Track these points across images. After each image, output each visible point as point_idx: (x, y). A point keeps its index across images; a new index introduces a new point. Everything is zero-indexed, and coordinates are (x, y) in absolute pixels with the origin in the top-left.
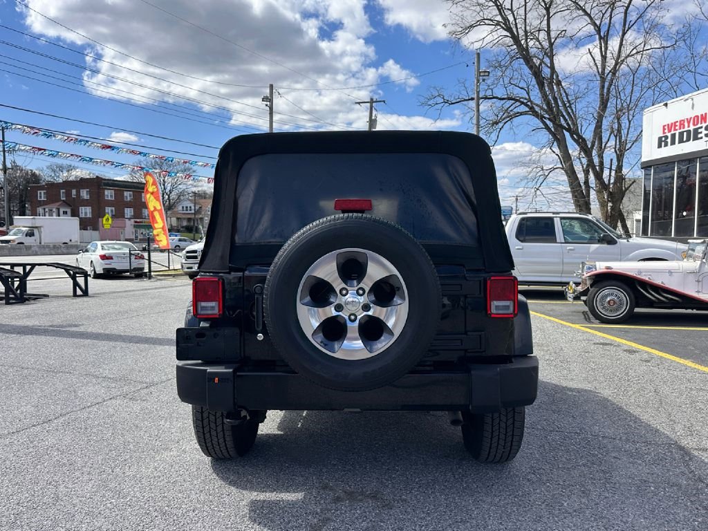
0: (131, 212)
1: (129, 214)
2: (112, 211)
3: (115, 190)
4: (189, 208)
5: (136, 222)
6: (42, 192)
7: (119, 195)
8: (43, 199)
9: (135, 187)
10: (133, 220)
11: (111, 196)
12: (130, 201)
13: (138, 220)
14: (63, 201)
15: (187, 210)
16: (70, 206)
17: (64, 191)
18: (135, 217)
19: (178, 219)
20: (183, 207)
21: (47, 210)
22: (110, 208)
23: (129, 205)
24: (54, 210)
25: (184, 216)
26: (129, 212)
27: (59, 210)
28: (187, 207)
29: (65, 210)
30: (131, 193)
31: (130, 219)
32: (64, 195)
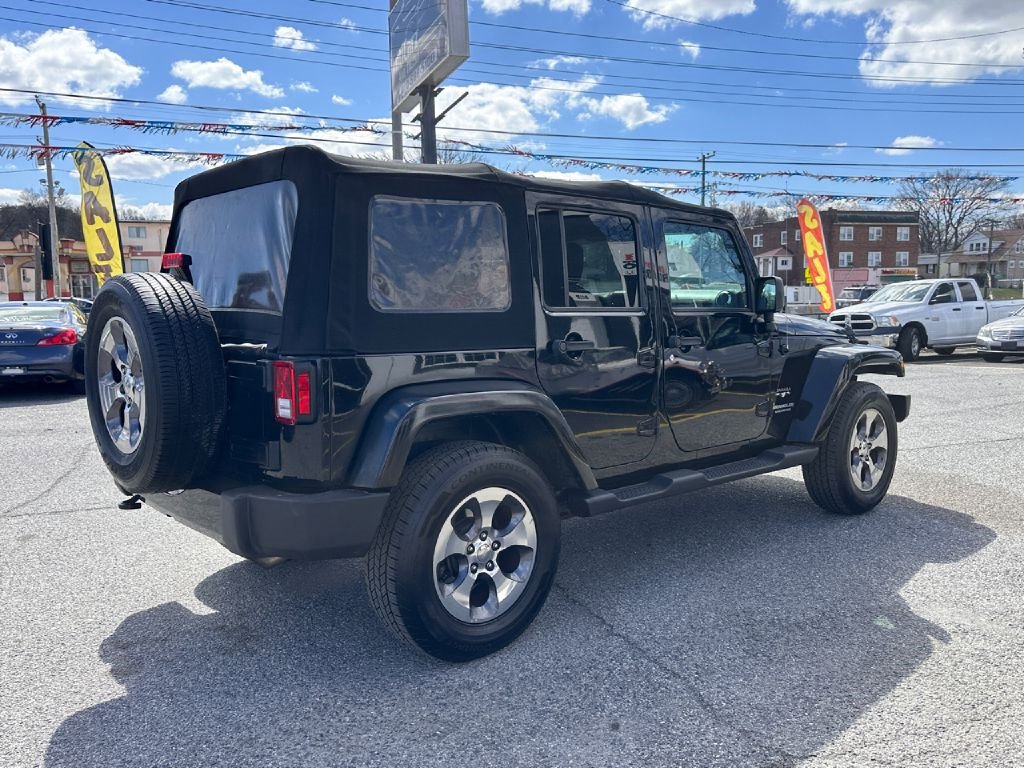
0: (877, 258)
1: (874, 260)
2: (849, 257)
3: (855, 226)
4: (981, 246)
5: (884, 272)
6: (758, 236)
7: (861, 234)
8: (758, 246)
9: (886, 220)
10: (879, 270)
11: (849, 235)
12: (878, 241)
13: (888, 269)
14: (784, 246)
15: (978, 250)
16: (792, 253)
17: (785, 232)
18: (883, 264)
19: (962, 264)
20: (972, 245)
21: (761, 260)
22: (846, 254)
23: (875, 247)
24: (771, 259)
25: (972, 260)
26: (874, 257)
27: (776, 258)
28: (978, 245)
29: (784, 259)
30: (880, 228)
31: (875, 268)
32: (786, 238)
